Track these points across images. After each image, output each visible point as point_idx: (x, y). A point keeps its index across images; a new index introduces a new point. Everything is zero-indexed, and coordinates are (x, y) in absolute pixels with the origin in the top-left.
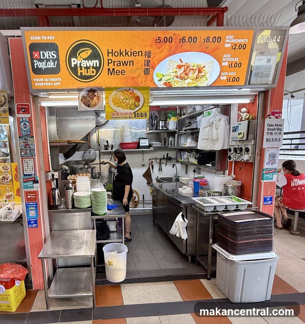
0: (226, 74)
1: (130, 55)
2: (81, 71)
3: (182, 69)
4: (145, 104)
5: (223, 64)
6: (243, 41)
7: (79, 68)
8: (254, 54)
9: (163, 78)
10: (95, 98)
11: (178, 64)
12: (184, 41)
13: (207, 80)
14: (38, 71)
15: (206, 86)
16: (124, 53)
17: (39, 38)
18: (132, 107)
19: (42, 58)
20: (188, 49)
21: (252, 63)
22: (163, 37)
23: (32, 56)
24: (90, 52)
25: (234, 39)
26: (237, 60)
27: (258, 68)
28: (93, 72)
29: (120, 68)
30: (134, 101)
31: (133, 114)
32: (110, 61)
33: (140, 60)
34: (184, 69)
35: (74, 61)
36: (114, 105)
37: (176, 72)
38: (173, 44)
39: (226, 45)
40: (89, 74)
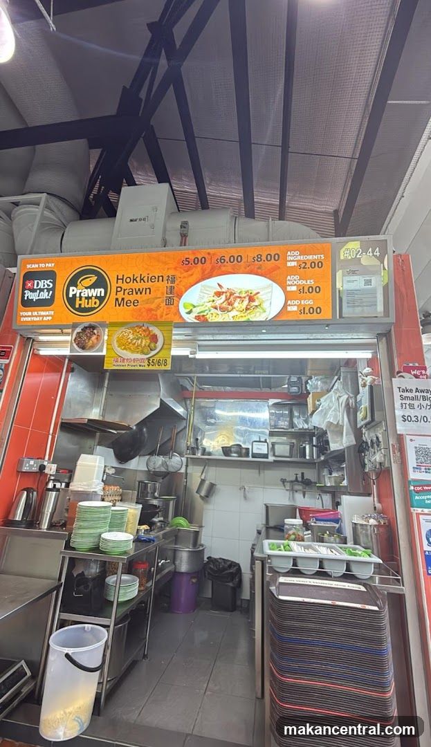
0: (296, 302)
1: (146, 281)
2: (80, 302)
3: (223, 297)
4: (165, 346)
5: (289, 289)
6: (315, 257)
7: (78, 299)
8: (339, 274)
9: (194, 310)
10: (94, 338)
11: (215, 291)
12: (223, 261)
13: (265, 312)
14: (28, 304)
15: (264, 320)
16: (138, 279)
17: (36, 266)
18: (146, 351)
19: (35, 287)
20: (230, 270)
21: (339, 285)
22: (192, 257)
23: (24, 285)
24: (94, 278)
25: (300, 255)
26: (310, 282)
27: (351, 293)
28: (95, 303)
29: (132, 298)
30: (149, 341)
31: (147, 362)
32: (119, 289)
33: (163, 286)
34: (226, 296)
35: (73, 290)
36: (119, 347)
37: (214, 301)
38: (208, 265)
39: (289, 264)
40: (90, 306)
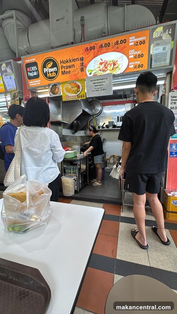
0: (132, 63)
1: (72, 61)
2: (49, 75)
3: (103, 65)
4: (83, 90)
5: (130, 57)
6: (142, 38)
8: (152, 46)
9: (92, 72)
10: (57, 89)
11: (100, 62)
12: (102, 47)
13: (120, 69)
14: (30, 78)
15: (120, 73)
16: (69, 61)
17: (29, 60)
18: (76, 92)
19: (31, 71)
20: (105, 51)
21: (151, 53)
22: (89, 47)
23: (27, 70)
24: (52, 63)
25: (135, 38)
26: (139, 52)
27: (156, 55)
29: (68, 70)
30: (76, 88)
31: (77, 97)
32: (62, 67)
33: (78, 63)
34: (104, 64)
35: (45, 70)
36: (66, 92)
38: (96, 50)
39: (130, 44)
40: (53, 76)
